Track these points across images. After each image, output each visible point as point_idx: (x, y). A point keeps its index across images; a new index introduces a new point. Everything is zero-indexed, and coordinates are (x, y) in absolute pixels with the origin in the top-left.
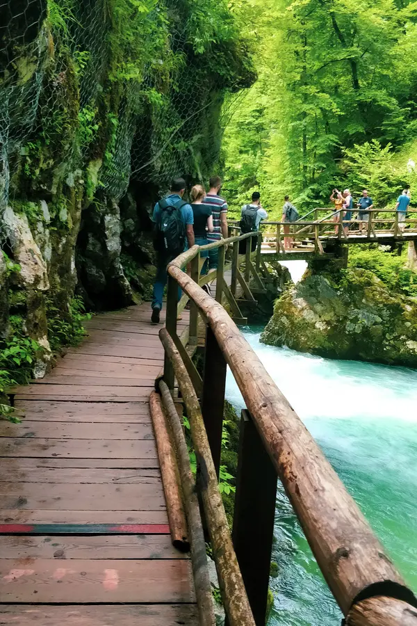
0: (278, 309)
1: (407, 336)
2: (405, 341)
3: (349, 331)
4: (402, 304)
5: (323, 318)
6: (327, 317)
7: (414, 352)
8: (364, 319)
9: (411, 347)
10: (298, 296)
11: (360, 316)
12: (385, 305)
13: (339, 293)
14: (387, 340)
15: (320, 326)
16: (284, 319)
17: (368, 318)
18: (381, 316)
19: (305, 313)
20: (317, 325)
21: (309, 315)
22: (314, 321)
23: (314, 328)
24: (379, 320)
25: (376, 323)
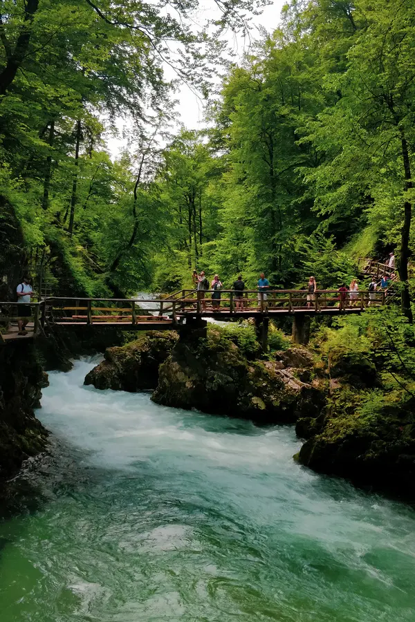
0: (161, 371)
1: (253, 393)
2: (251, 397)
3: (208, 389)
4: (247, 366)
5: (191, 379)
6: (193, 378)
7: (257, 406)
8: (218, 378)
9: (255, 402)
10: (174, 360)
11: (216, 376)
12: (233, 367)
13: (197, 357)
14: (240, 397)
15: (188, 385)
16: (165, 380)
17: (221, 378)
18: (231, 376)
19: (178, 374)
20: (187, 385)
21: (180, 376)
22: (184, 381)
23: (185, 386)
24: (231, 379)
25: (228, 382)
